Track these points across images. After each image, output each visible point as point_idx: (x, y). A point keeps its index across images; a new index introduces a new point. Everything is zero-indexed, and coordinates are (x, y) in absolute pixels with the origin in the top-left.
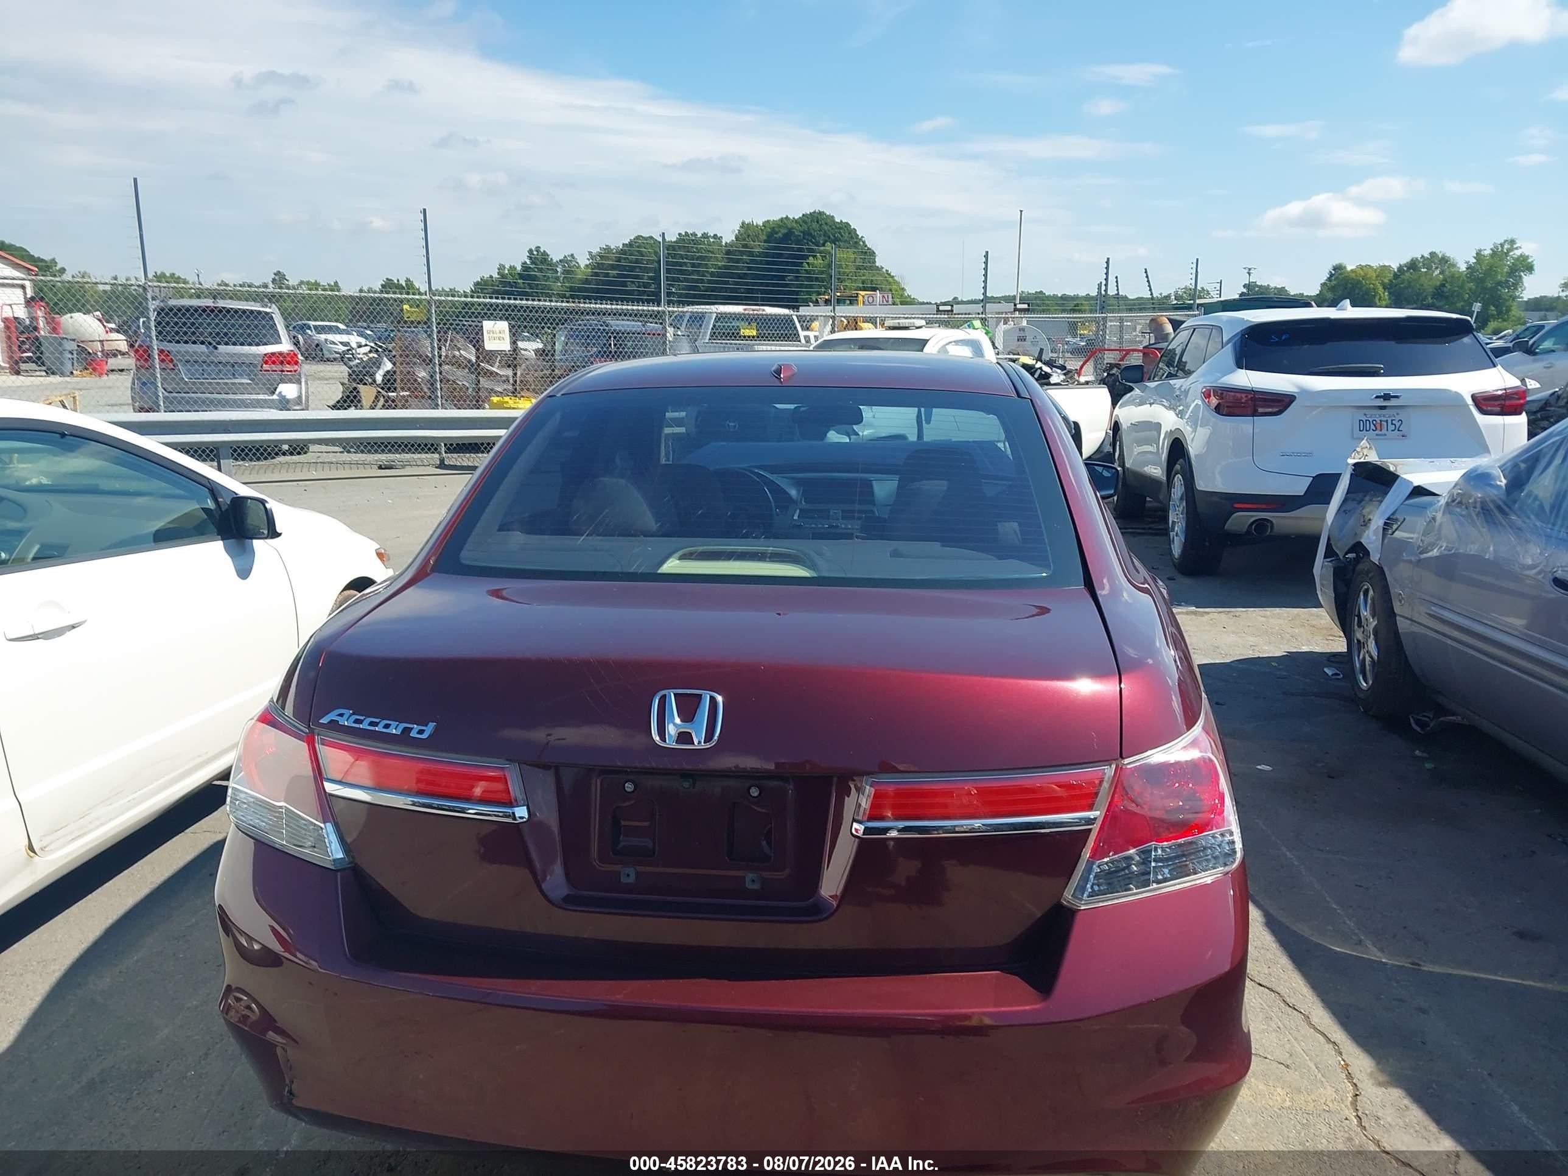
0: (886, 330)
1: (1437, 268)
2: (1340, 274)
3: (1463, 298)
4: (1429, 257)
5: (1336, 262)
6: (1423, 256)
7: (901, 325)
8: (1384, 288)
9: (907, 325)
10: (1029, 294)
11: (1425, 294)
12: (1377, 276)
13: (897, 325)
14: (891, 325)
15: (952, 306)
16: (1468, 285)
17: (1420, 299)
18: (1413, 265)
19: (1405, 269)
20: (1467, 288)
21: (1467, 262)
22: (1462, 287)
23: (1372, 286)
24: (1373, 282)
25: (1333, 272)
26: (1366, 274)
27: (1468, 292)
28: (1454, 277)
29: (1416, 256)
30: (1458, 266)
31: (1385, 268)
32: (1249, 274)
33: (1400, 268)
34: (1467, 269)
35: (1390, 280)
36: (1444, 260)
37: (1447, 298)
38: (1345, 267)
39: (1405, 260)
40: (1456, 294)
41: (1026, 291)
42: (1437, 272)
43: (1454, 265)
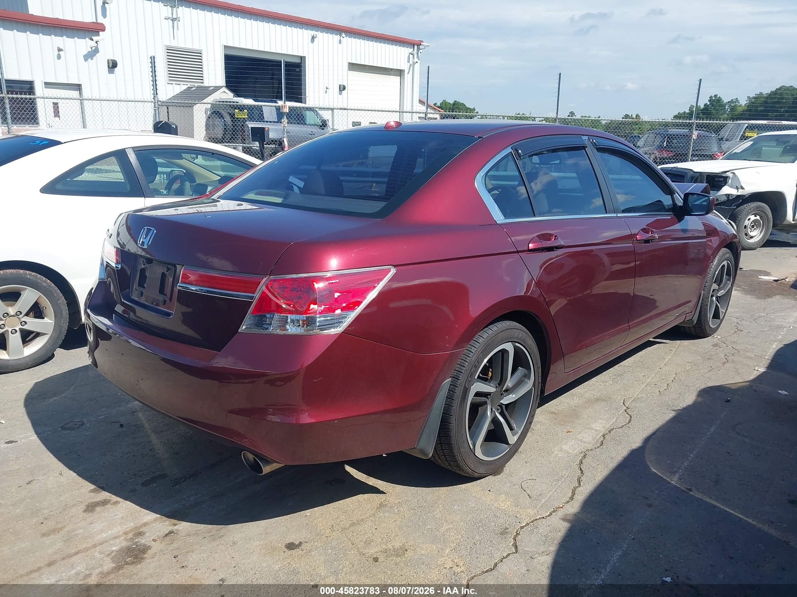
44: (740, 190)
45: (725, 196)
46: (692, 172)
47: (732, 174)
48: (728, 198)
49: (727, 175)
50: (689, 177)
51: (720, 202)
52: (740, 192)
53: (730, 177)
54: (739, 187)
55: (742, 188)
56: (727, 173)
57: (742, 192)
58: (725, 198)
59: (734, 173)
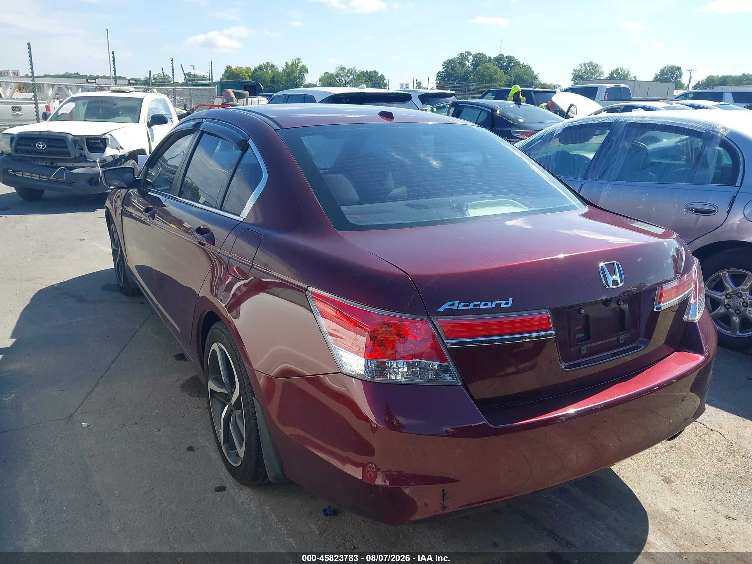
0: (112, 92)
1: (270, 69)
2: (230, 71)
3: (282, 83)
4: (266, 64)
5: (228, 65)
6: (264, 64)
7: (121, 90)
8: (249, 78)
9: (125, 90)
10: (71, 74)
11: (267, 81)
12: (246, 72)
13: (119, 90)
14: (115, 90)
15: (95, 80)
16: (284, 77)
17: (265, 83)
18: (260, 68)
19: (257, 69)
20: (283, 79)
21: (283, 68)
22: (281, 78)
23: (244, 76)
24: (245, 75)
25: (227, 69)
26: (241, 71)
27: (284, 80)
28: (278, 74)
29: (261, 64)
30: (278, 69)
31: (248, 69)
32: (194, 69)
33: (255, 69)
34: (283, 70)
35: (252, 74)
36: (272, 66)
37: (276, 83)
38: (232, 67)
39: (257, 65)
40: (279, 81)
41: (69, 72)
42: (270, 71)
43: (277, 69)
44: (121, 150)
45: (111, 157)
46: (71, 136)
47: (110, 136)
48: (114, 158)
49: (106, 137)
50: (71, 140)
51: (108, 162)
52: (121, 152)
53: (108, 139)
54: (119, 147)
55: (122, 148)
56: (106, 135)
57: (123, 152)
58: (112, 159)
59: (111, 135)
